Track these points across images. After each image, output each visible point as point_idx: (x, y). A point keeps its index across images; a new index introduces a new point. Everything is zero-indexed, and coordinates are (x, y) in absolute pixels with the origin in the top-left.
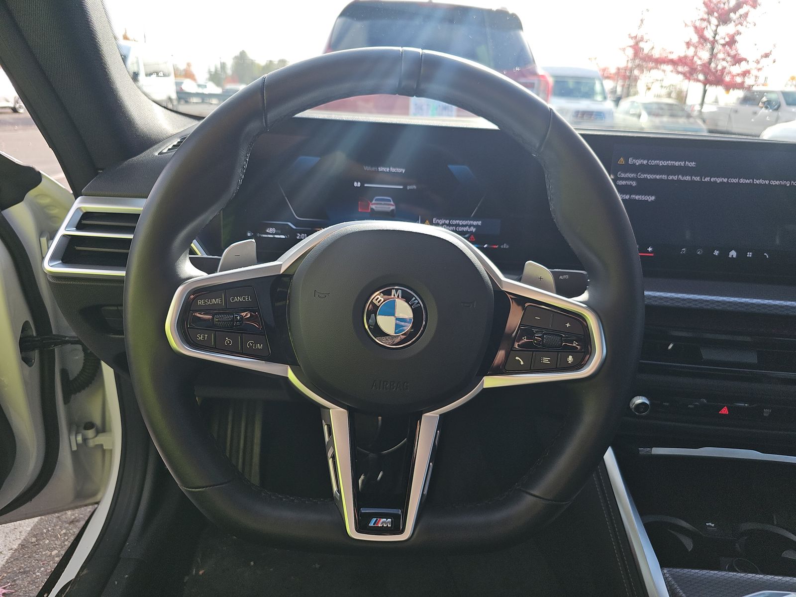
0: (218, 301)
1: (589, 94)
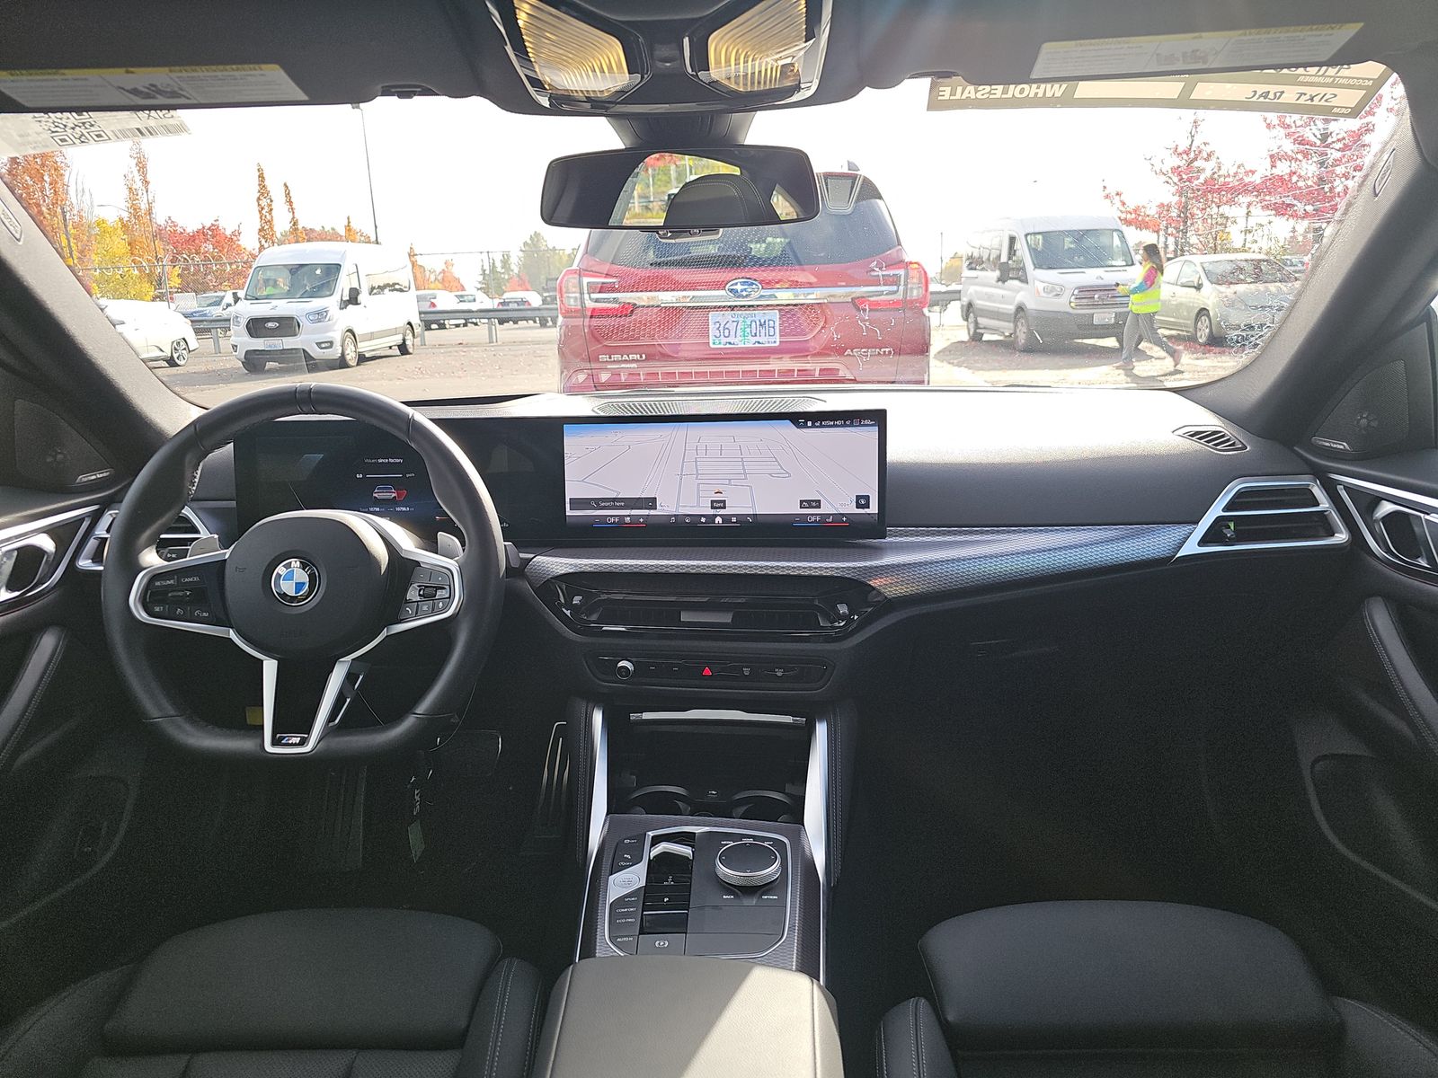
0: (172, 582)
1: (1097, 258)
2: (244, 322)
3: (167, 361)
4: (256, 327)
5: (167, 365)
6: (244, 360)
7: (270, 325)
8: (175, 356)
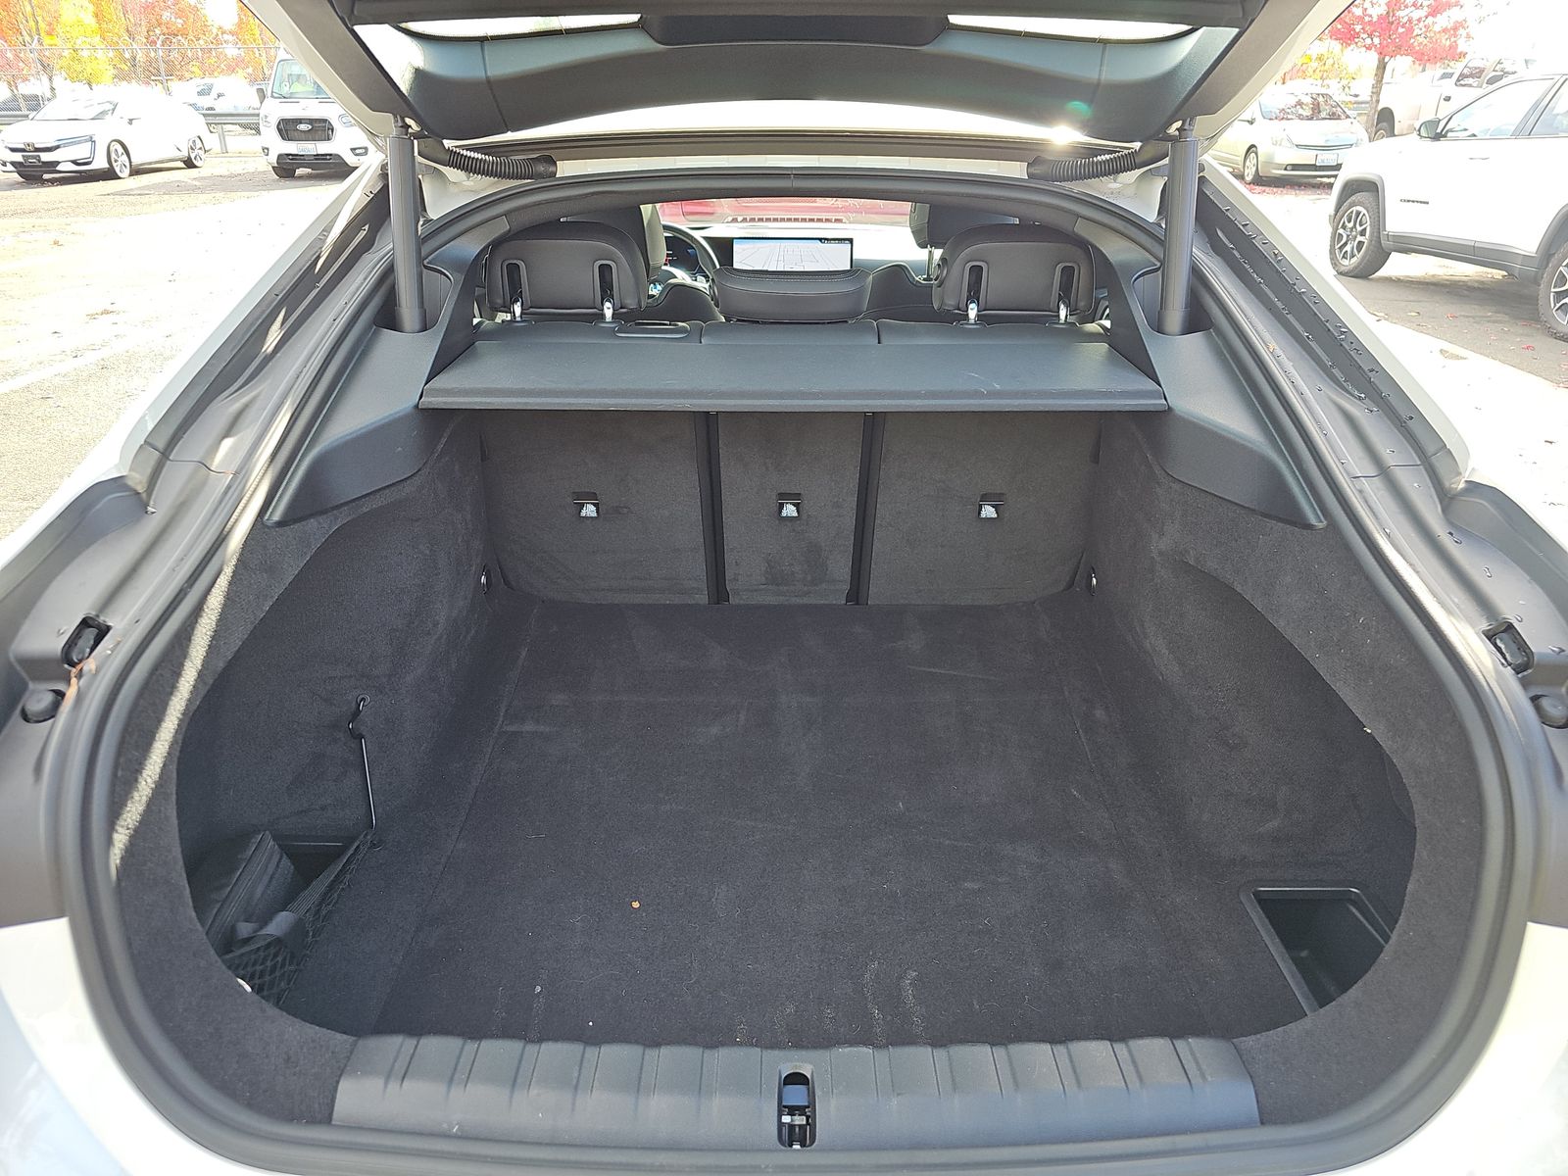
2: (274, 122)
3: (184, 162)
4: (287, 129)
5: (184, 166)
6: (276, 165)
7: (303, 127)
8: (193, 156)
